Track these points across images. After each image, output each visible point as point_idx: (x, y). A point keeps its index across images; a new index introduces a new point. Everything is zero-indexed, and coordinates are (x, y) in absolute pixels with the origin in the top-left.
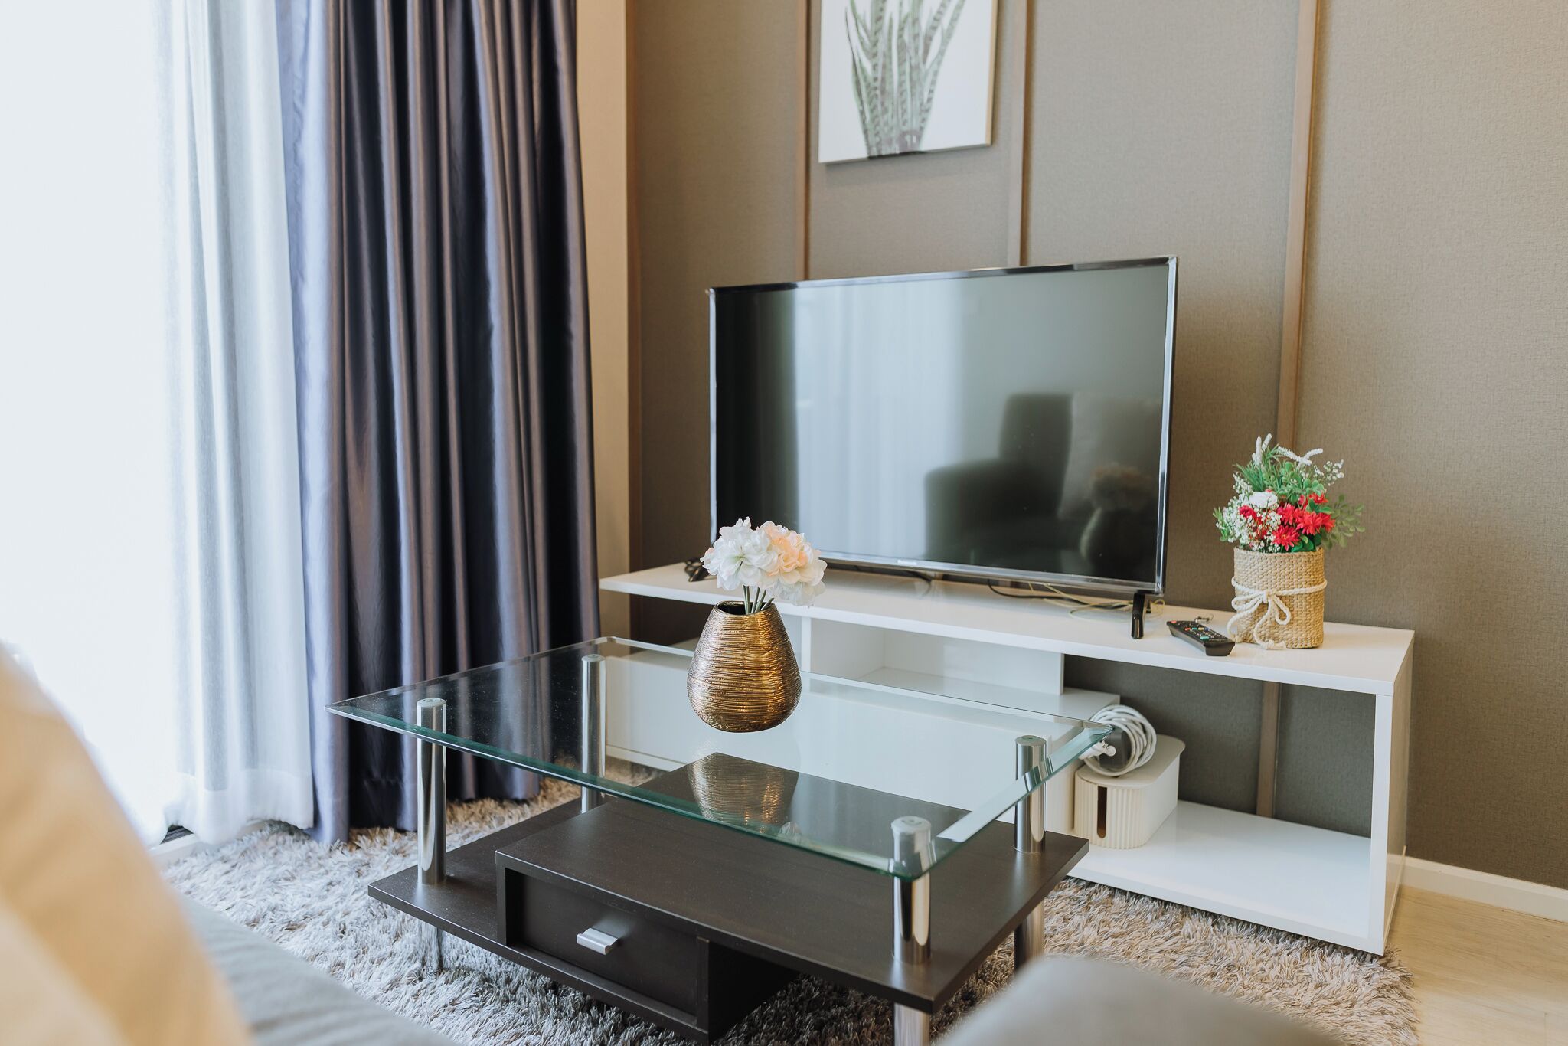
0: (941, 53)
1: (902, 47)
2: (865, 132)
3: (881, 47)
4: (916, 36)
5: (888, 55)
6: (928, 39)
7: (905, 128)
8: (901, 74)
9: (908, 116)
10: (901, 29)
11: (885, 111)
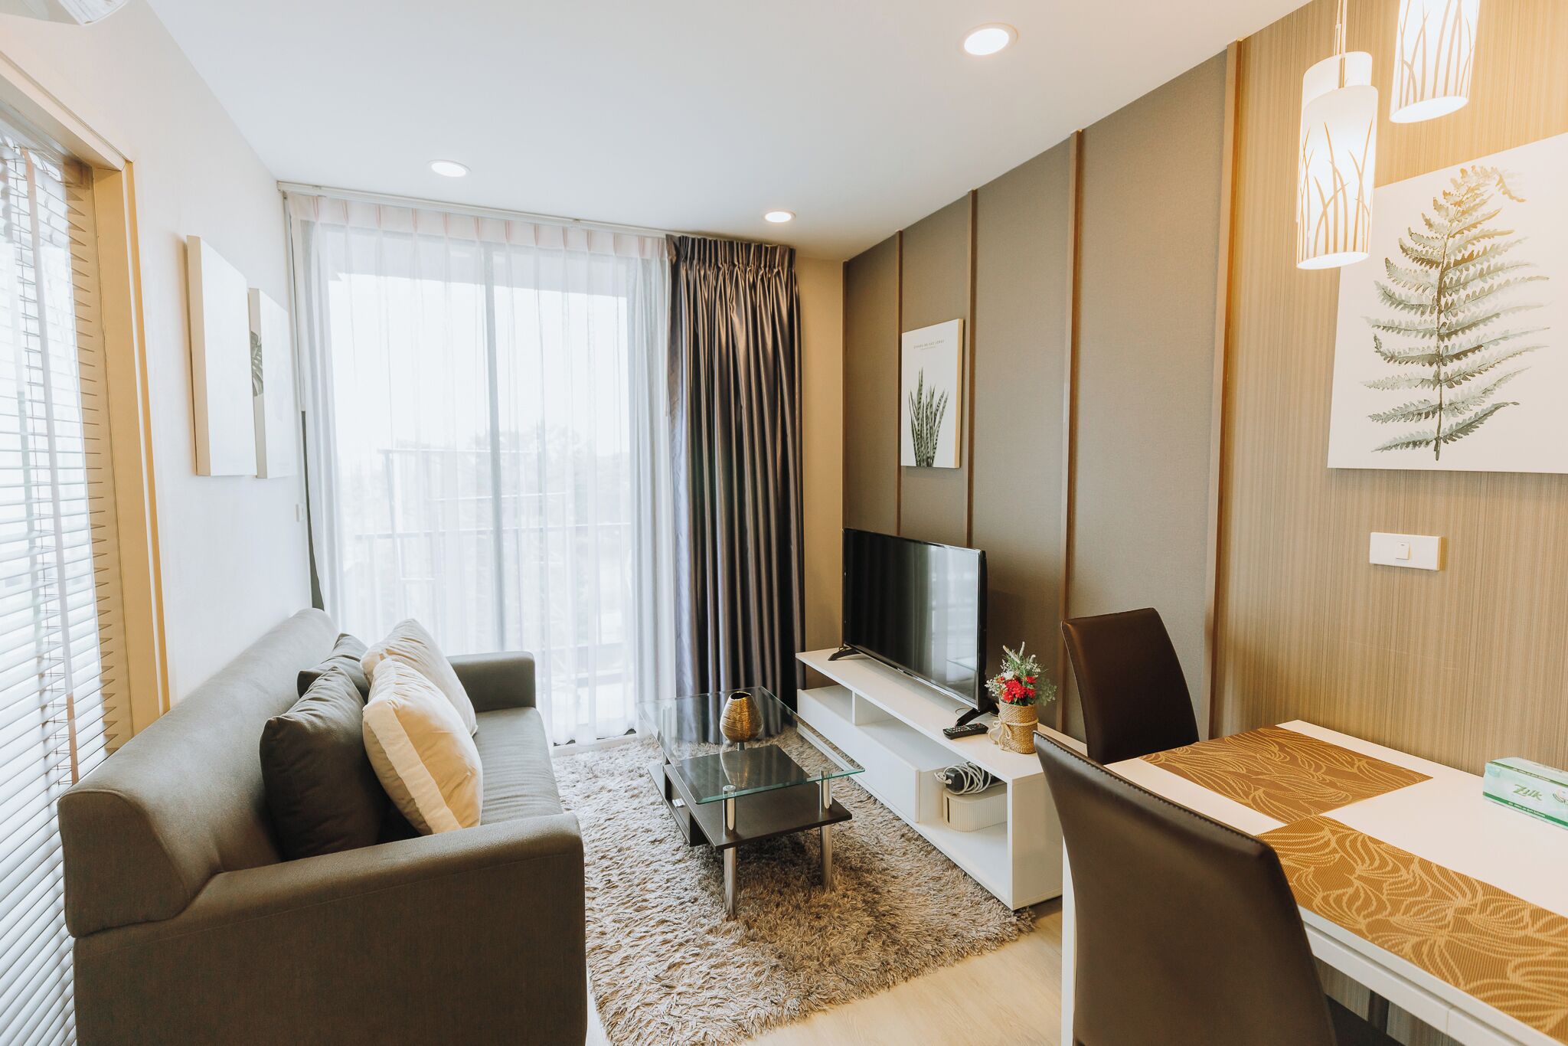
0: (940, 422)
1: (927, 416)
2: (916, 454)
3: (920, 416)
4: (931, 413)
5: (922, 420)
6: (936, 415)
7: (928, 455)
8: (927, 430)
9: (929, 450)
10: (927, 409)
11: (922, 446)
